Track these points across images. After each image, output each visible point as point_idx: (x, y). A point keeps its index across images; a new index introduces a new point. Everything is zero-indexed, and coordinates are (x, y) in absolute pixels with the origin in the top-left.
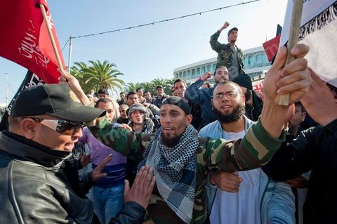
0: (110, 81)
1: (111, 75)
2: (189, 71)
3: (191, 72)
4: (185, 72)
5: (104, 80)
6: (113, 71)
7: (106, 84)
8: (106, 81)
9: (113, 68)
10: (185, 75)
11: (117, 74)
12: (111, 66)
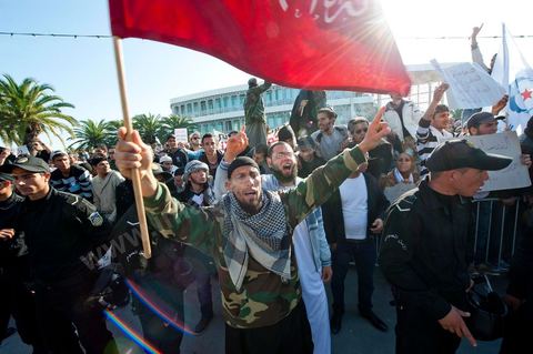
0: (42, 118)
1: (45, 105)
2: (195, 104)
3: (200, 105)
4: (189, 105)
5: (28, 115)
6: (47, 99)
7: (34, 123)
8: (35, 117)
9: (48, 92)
10: (190, 110)
11: (60, 105)
12: (43, 88)
